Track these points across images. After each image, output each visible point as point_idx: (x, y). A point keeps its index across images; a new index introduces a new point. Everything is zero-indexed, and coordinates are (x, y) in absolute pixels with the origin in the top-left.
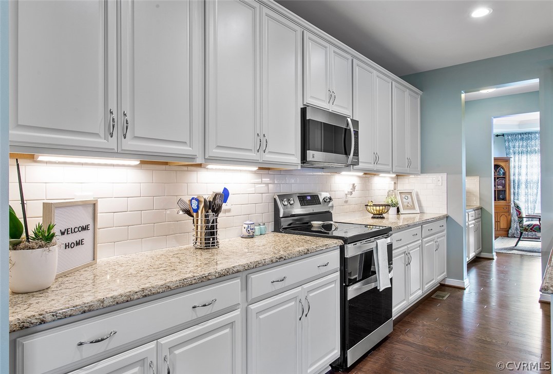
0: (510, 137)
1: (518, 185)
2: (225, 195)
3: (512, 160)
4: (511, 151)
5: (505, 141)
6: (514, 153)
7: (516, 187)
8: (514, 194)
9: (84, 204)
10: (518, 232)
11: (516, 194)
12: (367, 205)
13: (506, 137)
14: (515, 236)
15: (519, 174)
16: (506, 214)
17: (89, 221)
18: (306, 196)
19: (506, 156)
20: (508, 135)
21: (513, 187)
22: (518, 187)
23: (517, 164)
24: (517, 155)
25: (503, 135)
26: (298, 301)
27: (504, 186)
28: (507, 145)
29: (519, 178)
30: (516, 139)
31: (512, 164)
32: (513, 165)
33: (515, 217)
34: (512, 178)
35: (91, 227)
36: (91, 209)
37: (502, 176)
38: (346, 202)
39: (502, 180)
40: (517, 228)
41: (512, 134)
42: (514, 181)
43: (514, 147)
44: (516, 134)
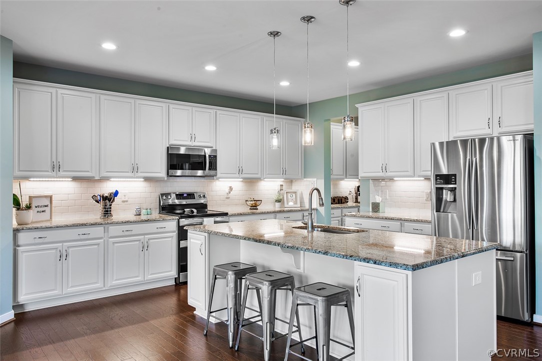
2: (116, 193)
9: (46, 197)
12: (247, 201)
17: (49, 204)
18: (183, 195)
26: (141, 242)
35: (49, 206)
36: (49, 199)
38: (228, 198)
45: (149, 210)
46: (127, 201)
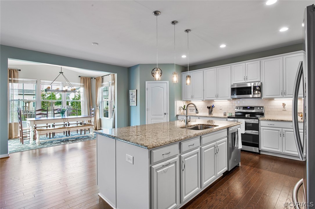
45: (230, 114)
46: (222, 109)
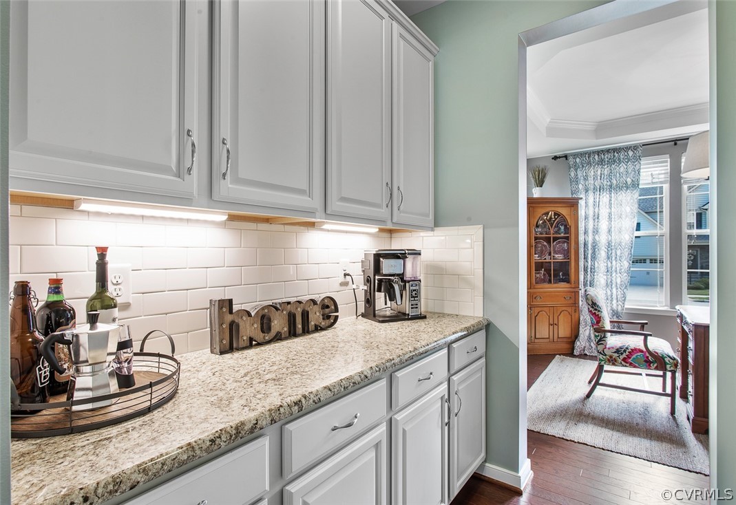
0: (578, 160)
1: (594, 253)
3: (582, 203)
4: (580, 186)
5: (570, 168)
6: (587, 191)
7: (589, 256)
8: (585, 270)
10: (592, 344)
11: (589, 270)
13: (571, 160)
14: (586, 352)
15: (596, 231)
16: (569, 309)
19: (570, 196)
20: (575, 155)
21: (583, 256)
22: (594, 258)
23: (591, 213)
24: (591, 194)
25: (566, 157)
27: (567, 253)
28: (572, 174)
29: (594, 239)
30: (589, 163)
31: (582, 212)
32: (583, 214)
33: (585, 317)
34: (581, 238)
37: (562, 235)
39: (564, 242)
40: (589, 337)
41: (582, 155)
42: (585, 244)
43: (586, 179)
44: (589, 154)
